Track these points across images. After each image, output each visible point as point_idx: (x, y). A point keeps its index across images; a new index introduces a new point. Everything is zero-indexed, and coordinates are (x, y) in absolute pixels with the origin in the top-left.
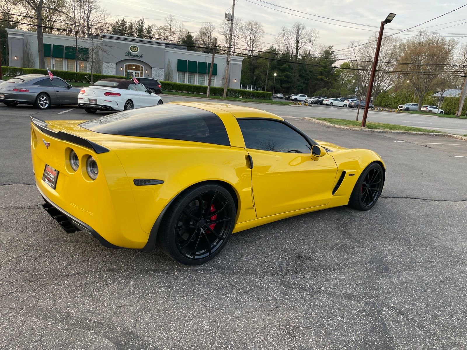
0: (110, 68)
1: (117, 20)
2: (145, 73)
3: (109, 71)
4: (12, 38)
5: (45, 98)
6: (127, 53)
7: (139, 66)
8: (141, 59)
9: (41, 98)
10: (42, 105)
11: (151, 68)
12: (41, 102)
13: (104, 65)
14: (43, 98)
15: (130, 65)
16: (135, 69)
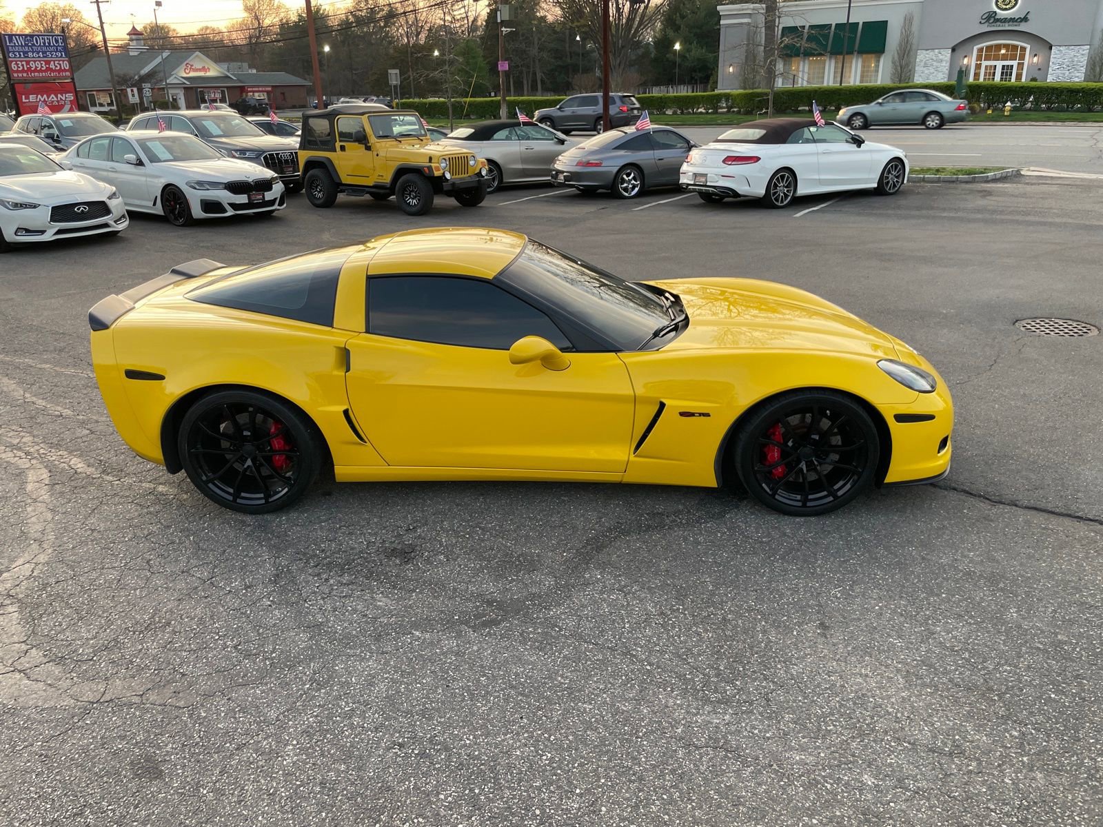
0: (935, 64)
2: (1030, 66)
3: (932, 71)
4: (728, 26)
6: (985, 16)
7: (1015, 47)
9: (625, 176)
10: (626, 189)
12: (625, 185)
13: (922, 56)
14: (628, 175)
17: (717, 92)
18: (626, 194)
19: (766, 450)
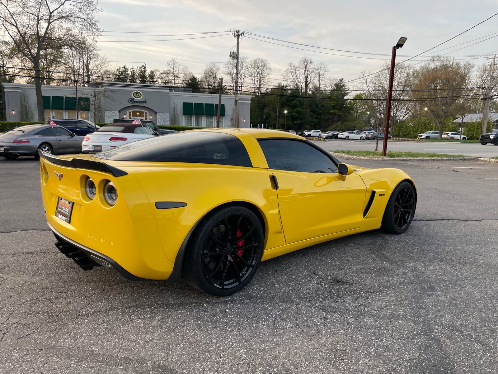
0: (113, 116)
1: (118, 68)
3: (112, 120)
4: (9, 92)
5: (47, 148)
8: (144, 105)
9: (43, 149)
11: (156, 113)
13: (107, 114)
15: (133, 112)
16: (139, 116)
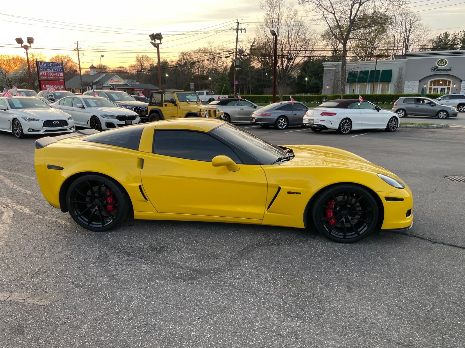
0: (412, 87)
1: (439, 35)
2: (453, 88)
3: (411, 89)
4: (327, 70)
5: (283, 120)
6: (433, 68)
7: (446, 81)
8: (449, 73)
9: (280, 120)
10: (280, 126)
11: (461, 81)
12: (280, 124)
13: (407, 84)
14: (282, 120)
15: (435, 81)
16: (442, 85)
17: (322, 95)
18: (281, 128)
19: (327, 211)
